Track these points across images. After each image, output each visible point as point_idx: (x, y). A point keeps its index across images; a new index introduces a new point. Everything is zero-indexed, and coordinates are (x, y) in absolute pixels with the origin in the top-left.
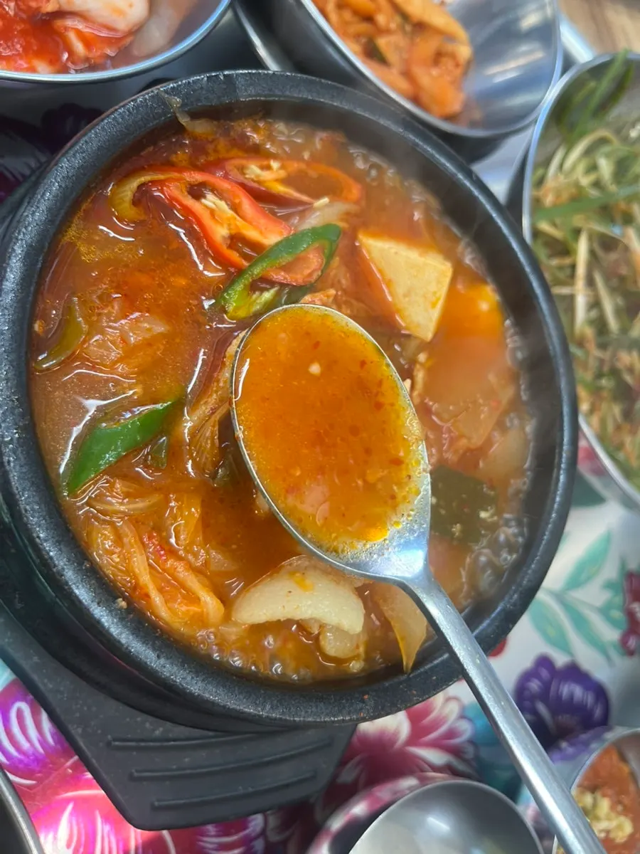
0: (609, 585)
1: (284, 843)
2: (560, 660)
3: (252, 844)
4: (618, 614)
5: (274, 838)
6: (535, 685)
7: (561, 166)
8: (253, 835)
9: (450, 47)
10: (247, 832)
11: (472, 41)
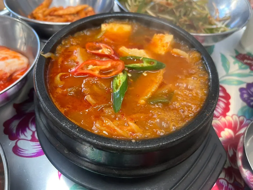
0: (234, 63)
1: (235, 180)
2: (244, 86)
3: (229, 188)
4: (244, 66)
5: (232, 182)
6: (245, 96)
7: (129, 5)
8: (226, 186)
9: (87, 11)
10: (224, 187)
11: (89, 5)
